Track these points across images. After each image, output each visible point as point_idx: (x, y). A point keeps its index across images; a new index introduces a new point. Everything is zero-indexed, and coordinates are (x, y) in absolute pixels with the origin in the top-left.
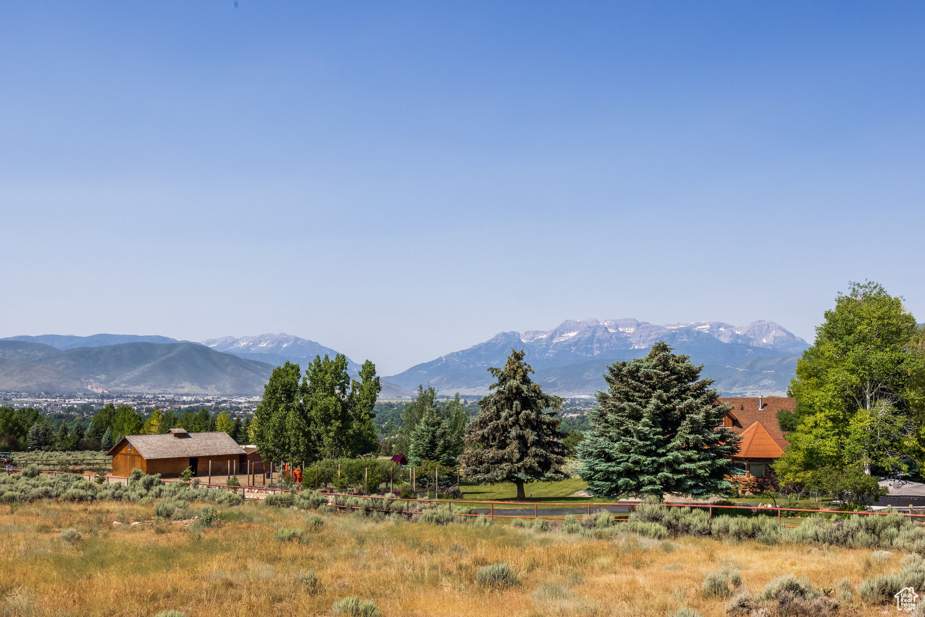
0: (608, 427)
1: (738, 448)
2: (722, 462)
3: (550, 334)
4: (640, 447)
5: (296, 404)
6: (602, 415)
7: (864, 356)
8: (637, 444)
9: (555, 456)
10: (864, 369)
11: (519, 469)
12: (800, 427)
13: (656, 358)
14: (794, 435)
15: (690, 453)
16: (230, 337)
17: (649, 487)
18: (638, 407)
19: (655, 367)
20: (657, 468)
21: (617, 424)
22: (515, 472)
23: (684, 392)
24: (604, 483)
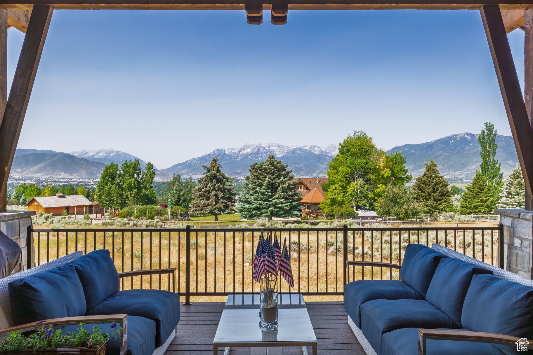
0: (249, 190)
1: (301, 198)
2: (294, 203)
3: (239, 150)
4: (262, 198)
5: (116, 182)
7: (354, 161)
8: (260, 197)
9: (231, 203)
10: (353, 166)
11: (215, 209)
12: (329, 190)
13: (269, 162)
14: (327, 193)
15: (281, 200)
16: (84, 151)
17: (265, 214)
18: (262, 182)
19: (268, 165)
20: (269, 206)
21: (253, 189)
22: (213, 210)
23: (280, 176)
24: (247, 213)
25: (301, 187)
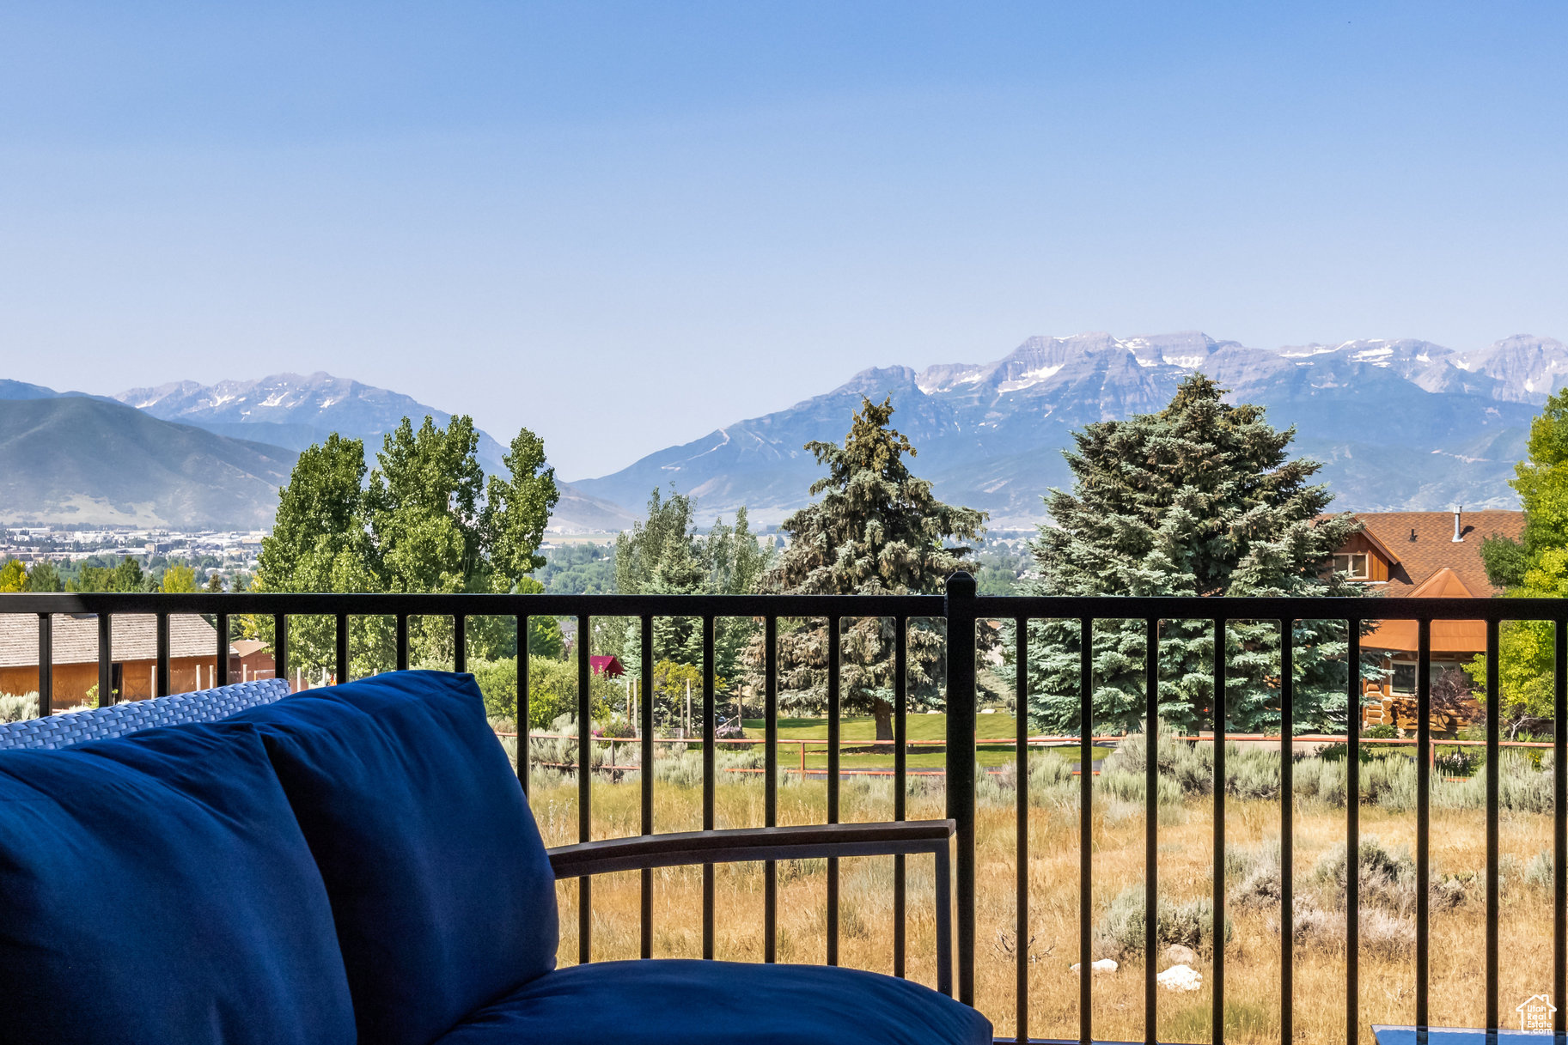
0: (1071, 573)
2: (1332, 649)
3: (991, 372)
5: (355, 535)
6: (1060, 543)
11: (879, 678)
12: (1532, 576)
13: (1186, 412)
14: (1518, 595)
15: (1257, 630)
16: (188, 383)
17: (1164, 707)
18: (1142, 525)
19: (1181, 433)
20: (1182, 664)
21: (1093, 565)
22: (869, 686)
23: (1249, 492)
24: (1060, 698)
25: (1360, 556)
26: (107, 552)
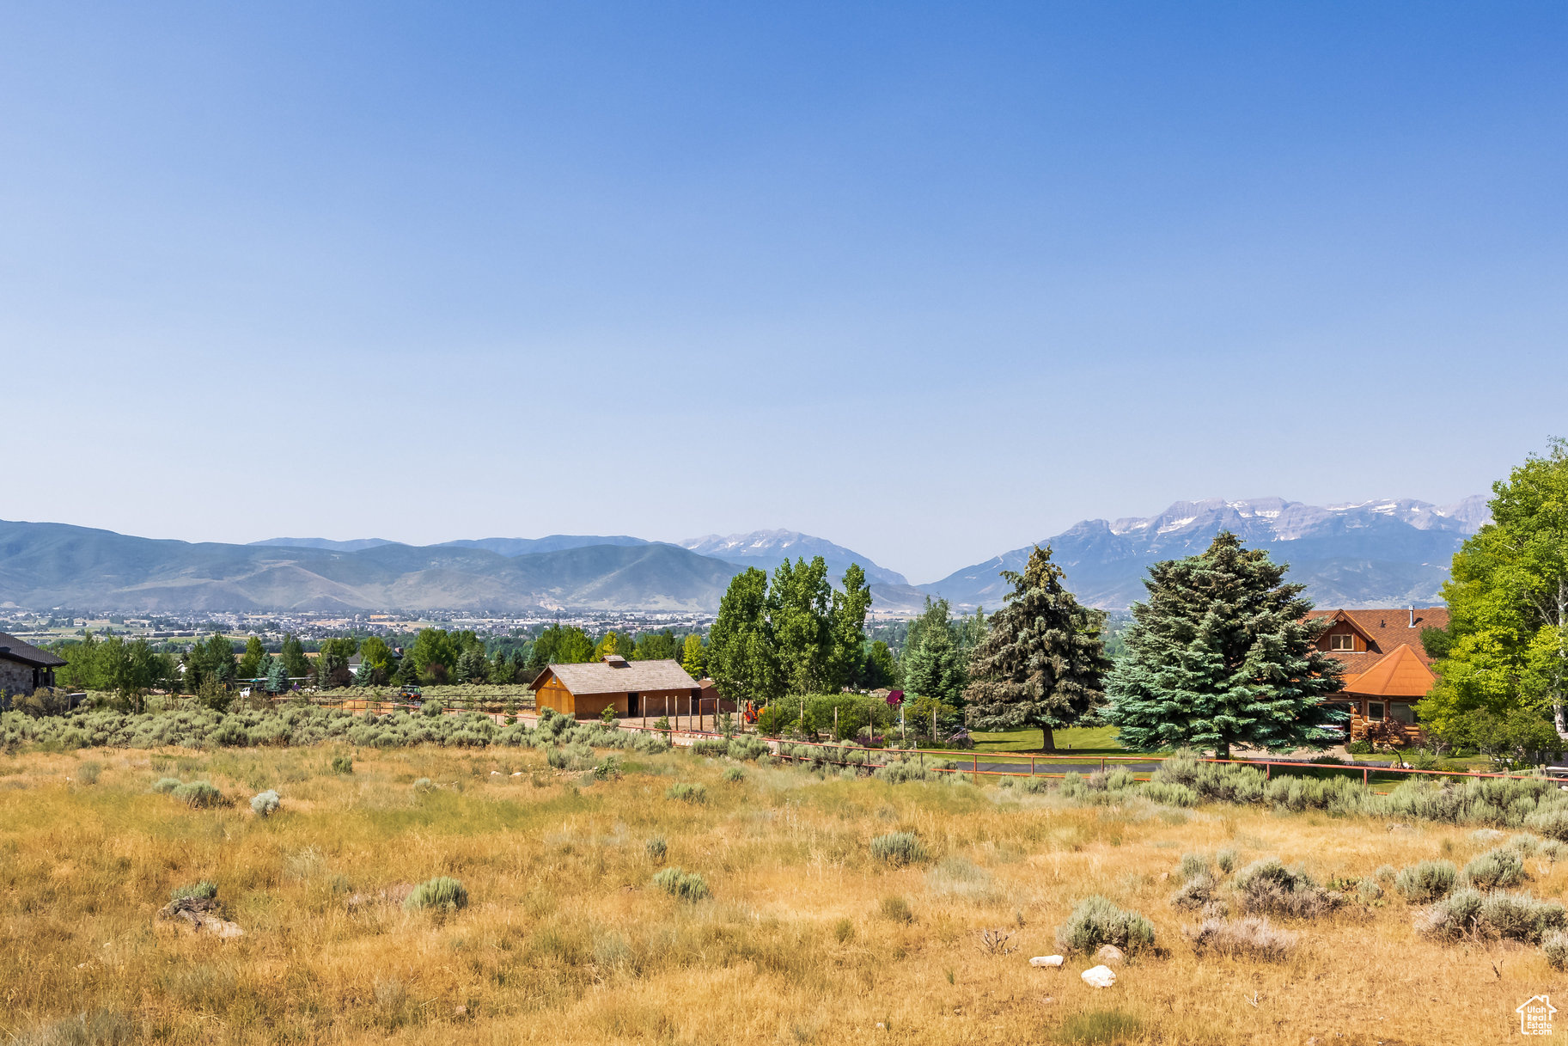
0: (1147, 652)
1: (1339, 682)
2: (1311, 701)
3: (1153, 522)
4: (1189, 679)
5: (760, 623)
6: (1140, 635)
7: (1553, 547)
8: (1185, 675)
9: (1094, 692)
10: (1550, 566)
11: (1043, 710)
12: (1454, 652)
13: (1217, 554)
14: (1443, 663)
15: (1263, 688)
17: (1203, 736)
18: (1190, 623)
19: (1214, 567)
20: (1214, 709)
21: (1158, 648)
22: (1037, 714)
23: (1258, 603)
24: (1138, 729)
25: (1347, 639)
26: (672, 625)
